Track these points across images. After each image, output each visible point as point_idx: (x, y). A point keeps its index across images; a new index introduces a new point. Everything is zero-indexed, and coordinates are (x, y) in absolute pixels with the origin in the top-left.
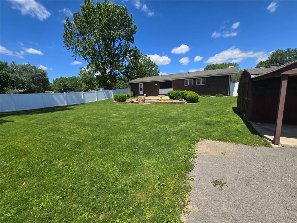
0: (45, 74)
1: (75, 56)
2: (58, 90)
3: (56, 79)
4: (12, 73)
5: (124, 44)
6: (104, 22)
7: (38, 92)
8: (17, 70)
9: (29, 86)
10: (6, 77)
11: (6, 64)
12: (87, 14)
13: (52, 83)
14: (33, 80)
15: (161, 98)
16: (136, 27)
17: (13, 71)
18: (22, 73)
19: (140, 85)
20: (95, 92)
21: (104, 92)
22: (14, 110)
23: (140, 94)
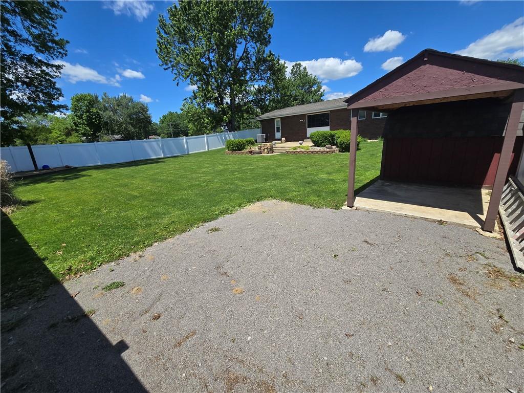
0: (145, 110)
1: (177, 79)
2: (167, 134)
3: (164, 116)
4: (104, 111)
5: (254, 48)
6: (213, 16)
7: (139, 138)
8: (110, 106)
9: (126, 129)
10: (97, 117)
11: (97, 97)
12: (187, 7)
13: (158, 123)
14: (131, 119)
15: (301, 144)
16: (272, 15)
17: (106, 107)
18: (116, 110)
19: (277, 121)
20: (204, 137)
21: (219, 137)
22: (99, 164)
23: (276, 137)
